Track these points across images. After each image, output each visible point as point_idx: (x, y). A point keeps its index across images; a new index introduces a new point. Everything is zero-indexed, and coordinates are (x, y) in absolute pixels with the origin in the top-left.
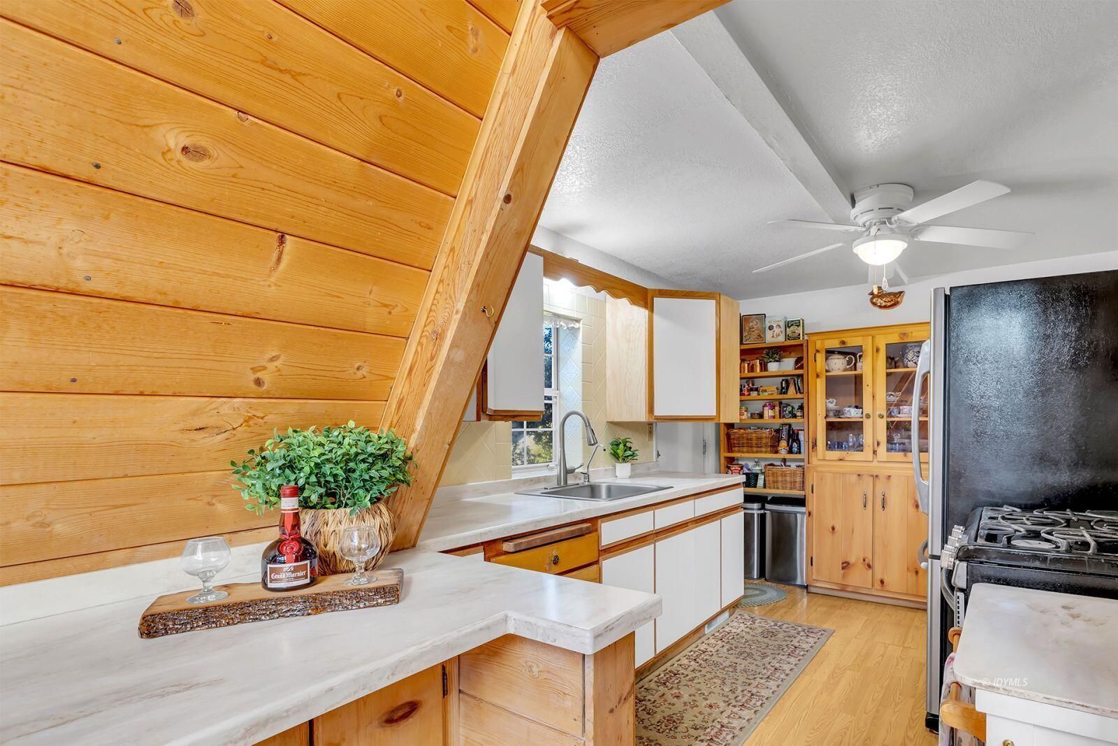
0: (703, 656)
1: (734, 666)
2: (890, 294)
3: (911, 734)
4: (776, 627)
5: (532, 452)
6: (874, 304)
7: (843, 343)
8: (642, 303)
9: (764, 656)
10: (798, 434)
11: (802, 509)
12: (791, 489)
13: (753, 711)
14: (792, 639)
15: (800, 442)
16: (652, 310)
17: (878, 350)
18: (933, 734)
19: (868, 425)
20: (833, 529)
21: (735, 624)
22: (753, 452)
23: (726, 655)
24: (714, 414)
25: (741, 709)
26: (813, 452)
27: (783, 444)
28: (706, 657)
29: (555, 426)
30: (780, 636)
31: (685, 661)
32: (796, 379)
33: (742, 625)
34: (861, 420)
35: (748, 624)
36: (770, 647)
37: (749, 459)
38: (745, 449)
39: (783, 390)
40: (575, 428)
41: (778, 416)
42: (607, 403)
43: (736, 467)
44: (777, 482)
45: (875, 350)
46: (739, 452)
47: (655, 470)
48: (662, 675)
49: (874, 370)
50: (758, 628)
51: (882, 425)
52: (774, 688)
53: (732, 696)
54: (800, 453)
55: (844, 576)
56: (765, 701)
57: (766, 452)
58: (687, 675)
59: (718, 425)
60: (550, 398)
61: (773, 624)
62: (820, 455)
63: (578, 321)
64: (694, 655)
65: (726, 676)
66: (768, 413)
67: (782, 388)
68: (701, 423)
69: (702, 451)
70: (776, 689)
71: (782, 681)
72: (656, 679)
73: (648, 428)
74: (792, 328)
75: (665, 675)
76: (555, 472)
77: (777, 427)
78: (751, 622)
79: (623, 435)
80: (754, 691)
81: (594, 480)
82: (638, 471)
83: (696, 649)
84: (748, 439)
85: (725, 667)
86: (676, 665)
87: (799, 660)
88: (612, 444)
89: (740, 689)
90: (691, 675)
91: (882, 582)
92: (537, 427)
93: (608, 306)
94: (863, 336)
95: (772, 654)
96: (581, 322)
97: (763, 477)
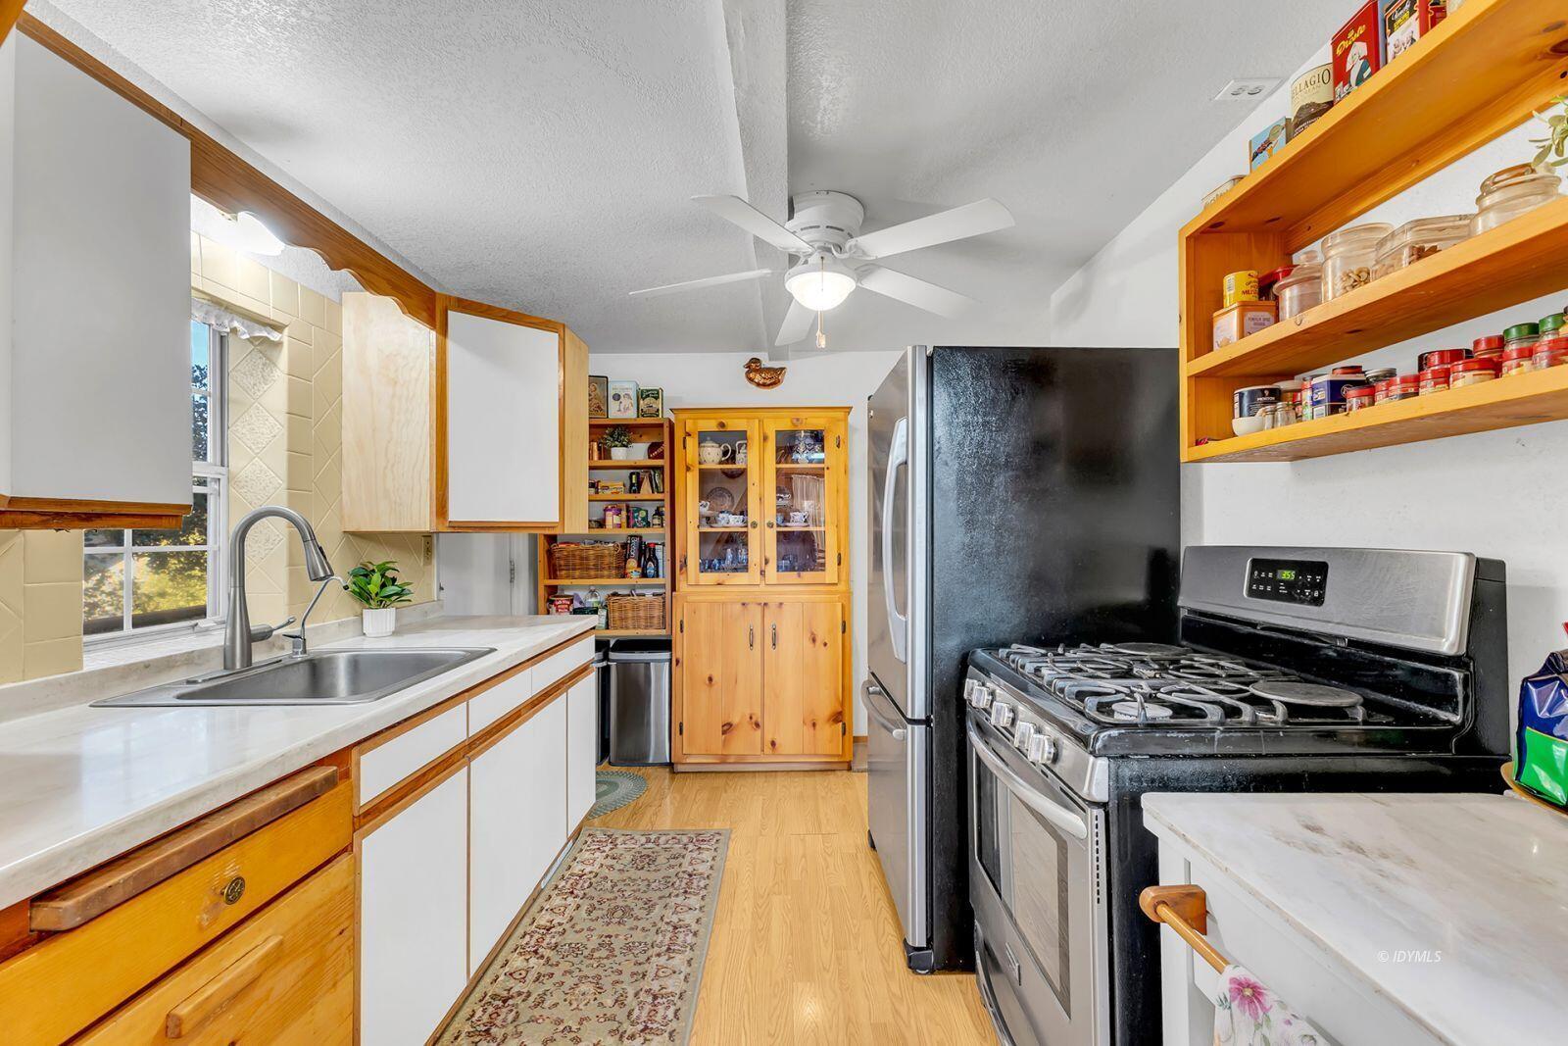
0: (548, 939)
1: (606, 943)
2: (769, 370)
3: (895, 989)
4: (650, 845)
5: (144, 590)
6: (751, 380)
7: (722, 425)
8: (425, 314)
9: (649, 906)
10: (654, 549)
11: (665, 655)
12: (646, 627)
13: (666, 1035)
14: (680, 860)
15: (657, 560)
16: (443, 331)
17: (765, 439)
18: (920, 976)
19: (754, 537)
20: (710, 679)
21: (586, 855)
22: (590, 577)
23: (589, 924)
24: (556, 518)
25: (645, 1040)
26: (681, 574)
27: (632, 563)
28: (554, 941)
29: (217, 541)
30: (661, 859)
31: (518, 962)
32: (652, 473)
33: (597, 854)
34: (744, 530)
35: (607, 849)
36: (653, 885)
37: (582, 587)
38: (577, 573)
39: (635, 488)
40: (271, 544)
41: (625, 525)
42: (345, 497)
43: (564, 600)
44: (626, 618)
45: (762, 438)
46: (568, 577)
47: (436, 615)
48: (479, 1013)
49: (759, 464)
50: (625, 854)
51: (771, 535)
52: (685, 969)
53: (621, 1014)
54: (658, 576)
55: (725, 743)
56: (679, 1004)
57: (609, 577)
58: (529, 994)
59: (533, 539)
60: (202, 482)
61: (643, 840)
62: (692, 581)
63: (278, 327)
64: (532, 943)
65: (600, 971)
66: (612, 519)
67: (632, 485)
68: (506, 534)
69: (509, 578)
70: (688, 970)
71: (691, 949)
72: (468, 1028)
73: (424, 544)
74: (647, 400)
75: (484, 1011)
76: (218, 639)
77: (624, 541)
78: (611, 846)
79: (378, 557)
80: (655, 987)
81: (317, 646)
82: (405, 621)
83: (533, 928)
84: (582, 558)
85: (593, 950)
86: (502, 978)
87: (703, 898)
88: (355, 575)
89: (631, 992)
90: (537, 990)
91: (773, 744)
92: (156, 541)
93: (348, 315)
94: (748, 418)
95: (660, 898)
96: (286, 331)
97: (604, 613)
